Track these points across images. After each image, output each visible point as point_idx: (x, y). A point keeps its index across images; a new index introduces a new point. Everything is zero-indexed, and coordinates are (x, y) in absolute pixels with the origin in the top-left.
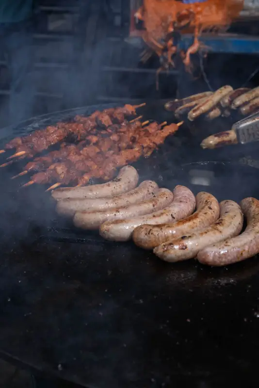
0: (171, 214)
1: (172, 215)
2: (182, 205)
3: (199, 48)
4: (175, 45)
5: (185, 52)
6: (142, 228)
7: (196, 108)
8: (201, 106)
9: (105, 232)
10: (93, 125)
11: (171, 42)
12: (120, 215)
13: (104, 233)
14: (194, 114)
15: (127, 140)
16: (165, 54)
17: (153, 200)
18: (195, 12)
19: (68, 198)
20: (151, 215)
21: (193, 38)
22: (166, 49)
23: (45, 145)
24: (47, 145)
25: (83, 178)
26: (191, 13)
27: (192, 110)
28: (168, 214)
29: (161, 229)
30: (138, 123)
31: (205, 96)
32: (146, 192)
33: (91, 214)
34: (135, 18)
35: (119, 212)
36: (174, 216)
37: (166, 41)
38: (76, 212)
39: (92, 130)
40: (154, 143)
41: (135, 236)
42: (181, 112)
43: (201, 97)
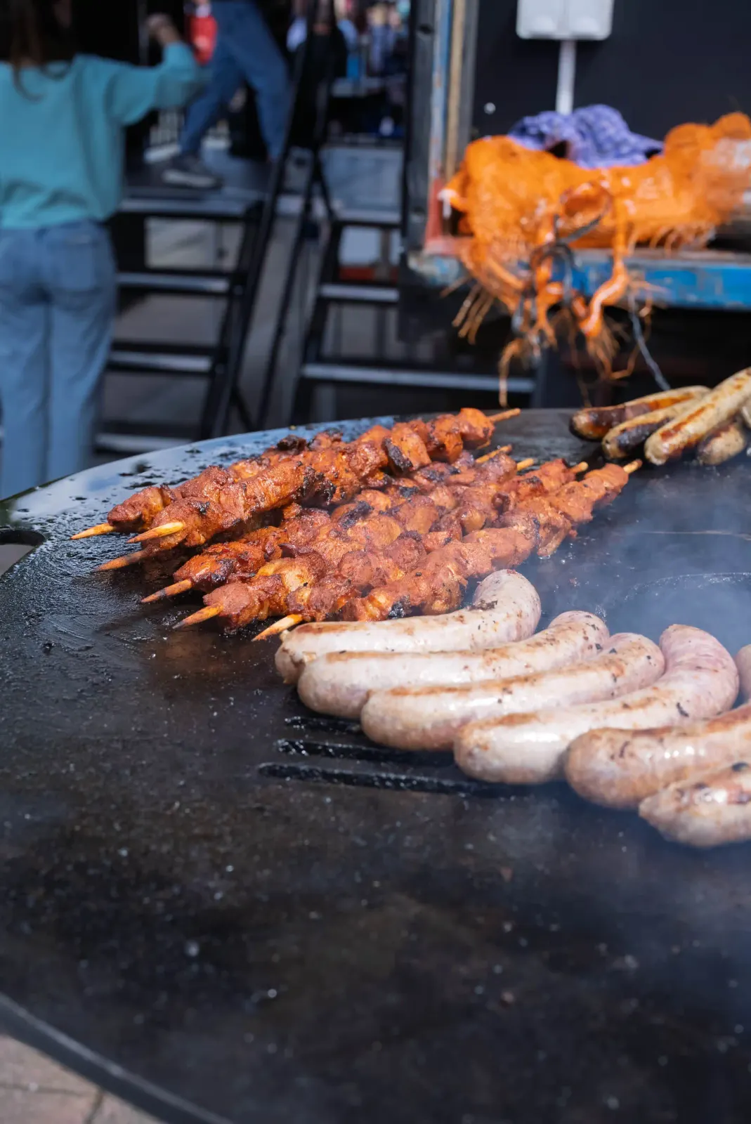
0: (675, 701)
1: (678, 705)
2: (705, 677)
3: (628, 288)
4: (557, 278)
5: (587, 301)
6: (598, 738)
7: (669, 426)
8: (684, 423)
9: (476, 751)
10: (377, 461)
11: (545, 271)
12: (516, 702)
13: (470, 754)
14: (666, 444)
15: (485, 503)
16: (528, 304)
17: (611, 662)
18: (613, 191)
19: (343, 652)
20: (615, 704)
21: (612, 260)
22: (530, 291)
23: (242, 509)
24: (246, 506)
25: (372, 600)
26: (604, 192)
27: (660, 431)
28: (667, 701)
29: (661, 740)
30: (506, 462)
31: (688, 397)
32: (580, 641)
33: (422, 699)
34: (440, 204)
35: (510, 693)
36: (686, 708)
37: (530, 267)
38: (368, 694)
39: (372, 474)
40: (566, 515)
41: (577, 763)
42: (626, 439)
43: (675, 401)
